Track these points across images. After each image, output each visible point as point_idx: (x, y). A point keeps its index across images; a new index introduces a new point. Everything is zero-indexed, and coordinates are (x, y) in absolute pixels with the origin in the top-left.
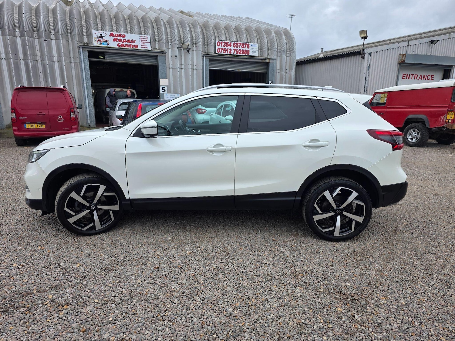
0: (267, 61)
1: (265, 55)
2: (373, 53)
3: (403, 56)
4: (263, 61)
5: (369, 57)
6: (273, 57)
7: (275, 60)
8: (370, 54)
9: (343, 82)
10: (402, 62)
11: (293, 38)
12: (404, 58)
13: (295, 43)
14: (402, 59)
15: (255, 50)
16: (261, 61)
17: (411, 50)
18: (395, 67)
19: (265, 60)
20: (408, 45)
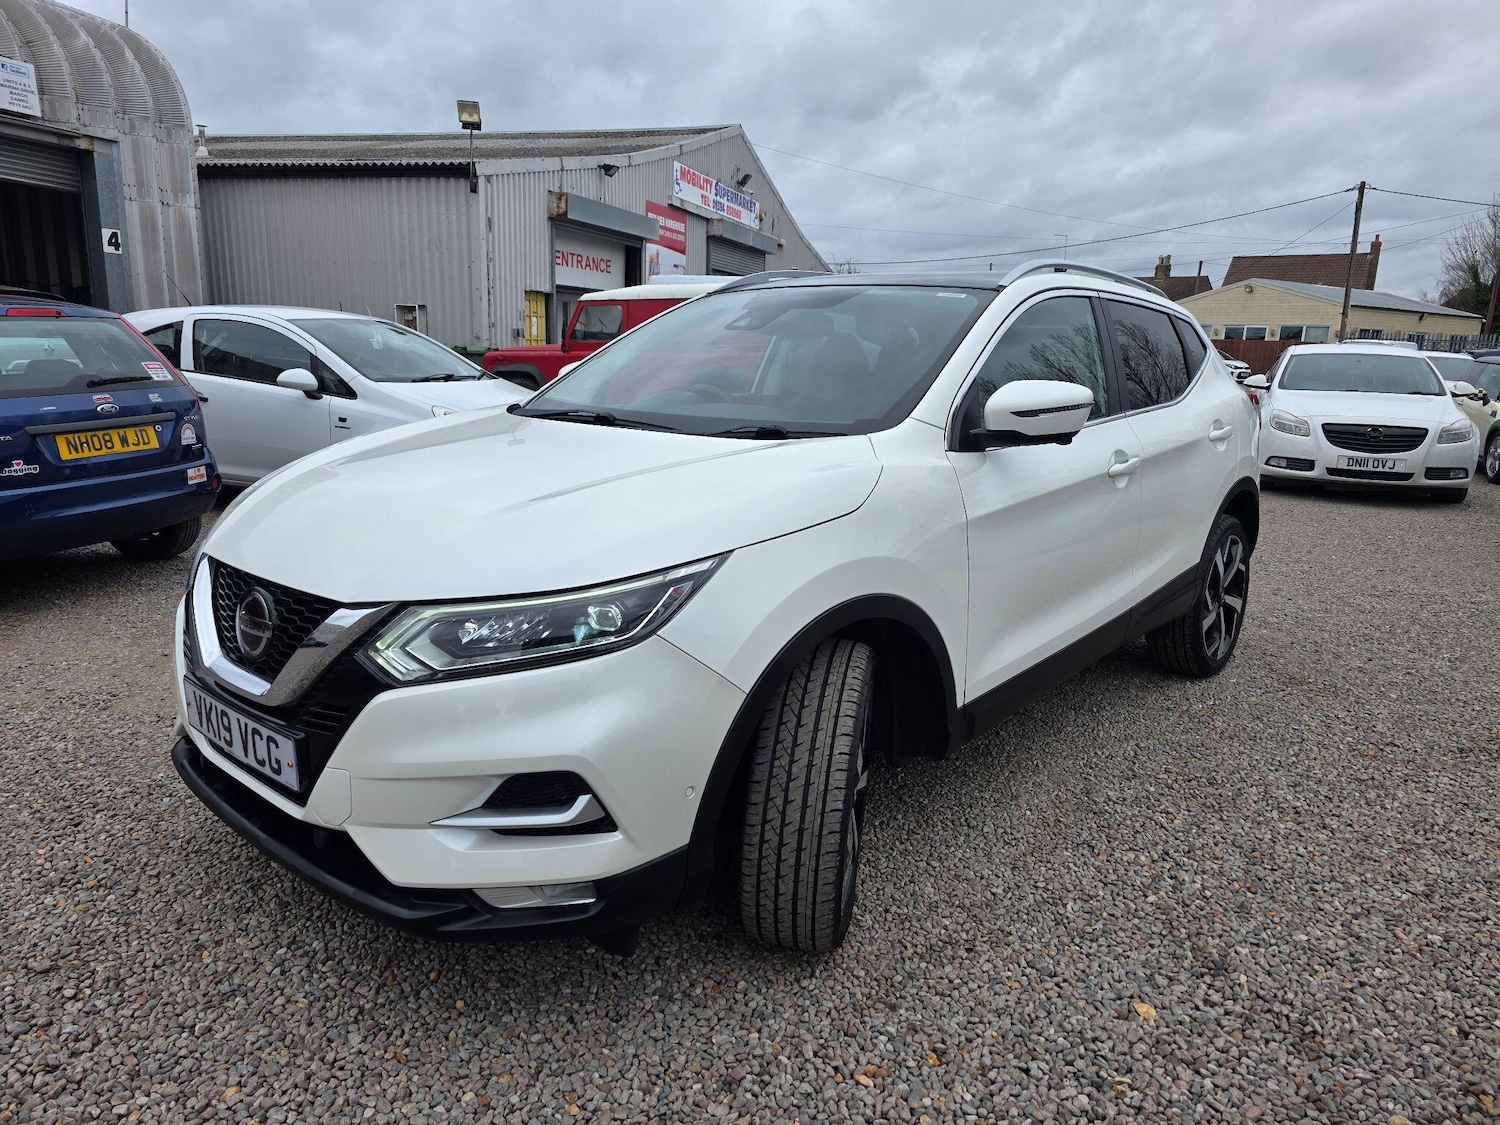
0: (83, 144)
1: (69, 118)
2: (495, 177)
3: (560, 200)
4: (66, 142)
5: (486, 188)
6: (104, 132)
7: (114, 148)
8: (488, 178)
9: (408, 260)
10: (558, 215)
11: (171, 73)
12: (563, 205)
13: (182, 92)
14: (558, 207)
15: (20, 87)
16: (54, 140)
17: (569, 184)
18: (544, 228)
19: (72, 137)
20: (562, 170)
